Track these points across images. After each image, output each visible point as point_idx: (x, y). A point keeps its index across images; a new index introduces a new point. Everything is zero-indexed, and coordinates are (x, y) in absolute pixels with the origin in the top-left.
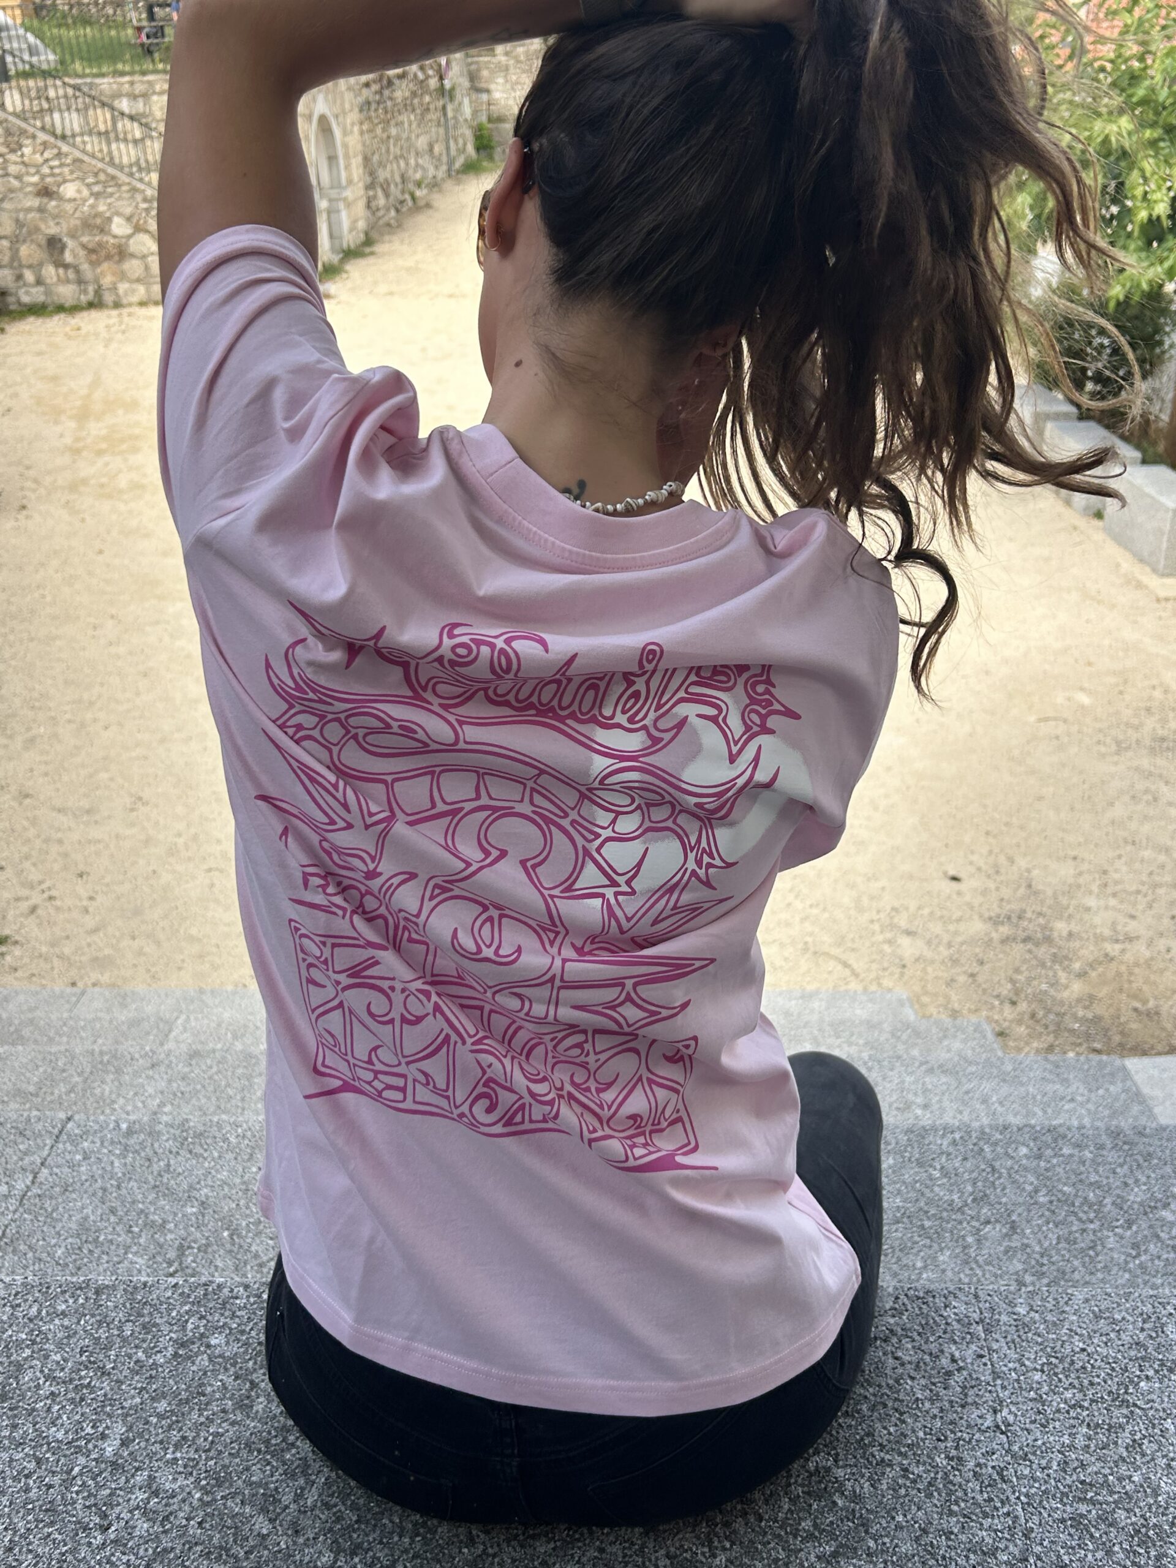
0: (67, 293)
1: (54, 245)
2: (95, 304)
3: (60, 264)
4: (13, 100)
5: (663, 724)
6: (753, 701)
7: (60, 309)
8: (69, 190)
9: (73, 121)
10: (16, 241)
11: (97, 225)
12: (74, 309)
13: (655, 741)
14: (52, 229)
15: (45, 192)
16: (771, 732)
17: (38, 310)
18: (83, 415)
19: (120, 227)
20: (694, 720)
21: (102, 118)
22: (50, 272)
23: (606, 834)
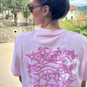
0: (4, 41)
1: (4, 38)
2: (6, 42)
3: (4, 39)
4: (2, 29)
5: (64, 60)
6: (72, 56)
7: (4, 43)
8: (5, 35)
9: (6, 30)
10: (1, 38)
11: (7, 37)
12: (5, 43)
13: (63, 62)
14: (3, 37)
15: (3, 35)
16: (75, 58)
17: (2, 43)
18: (5, 50)
19: (8, 37)
20: (67, 59)
21: (8, 30)
22: (3, 40)
23: (61, 74)
